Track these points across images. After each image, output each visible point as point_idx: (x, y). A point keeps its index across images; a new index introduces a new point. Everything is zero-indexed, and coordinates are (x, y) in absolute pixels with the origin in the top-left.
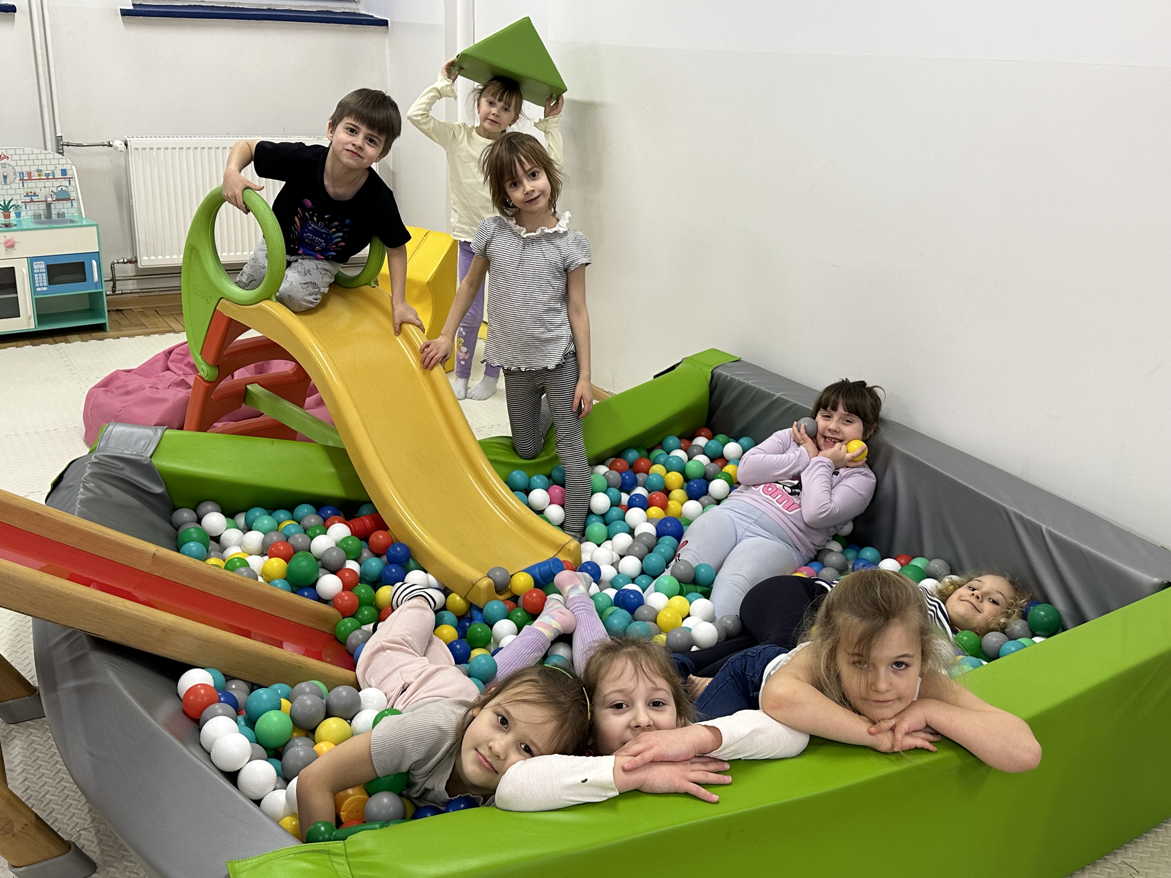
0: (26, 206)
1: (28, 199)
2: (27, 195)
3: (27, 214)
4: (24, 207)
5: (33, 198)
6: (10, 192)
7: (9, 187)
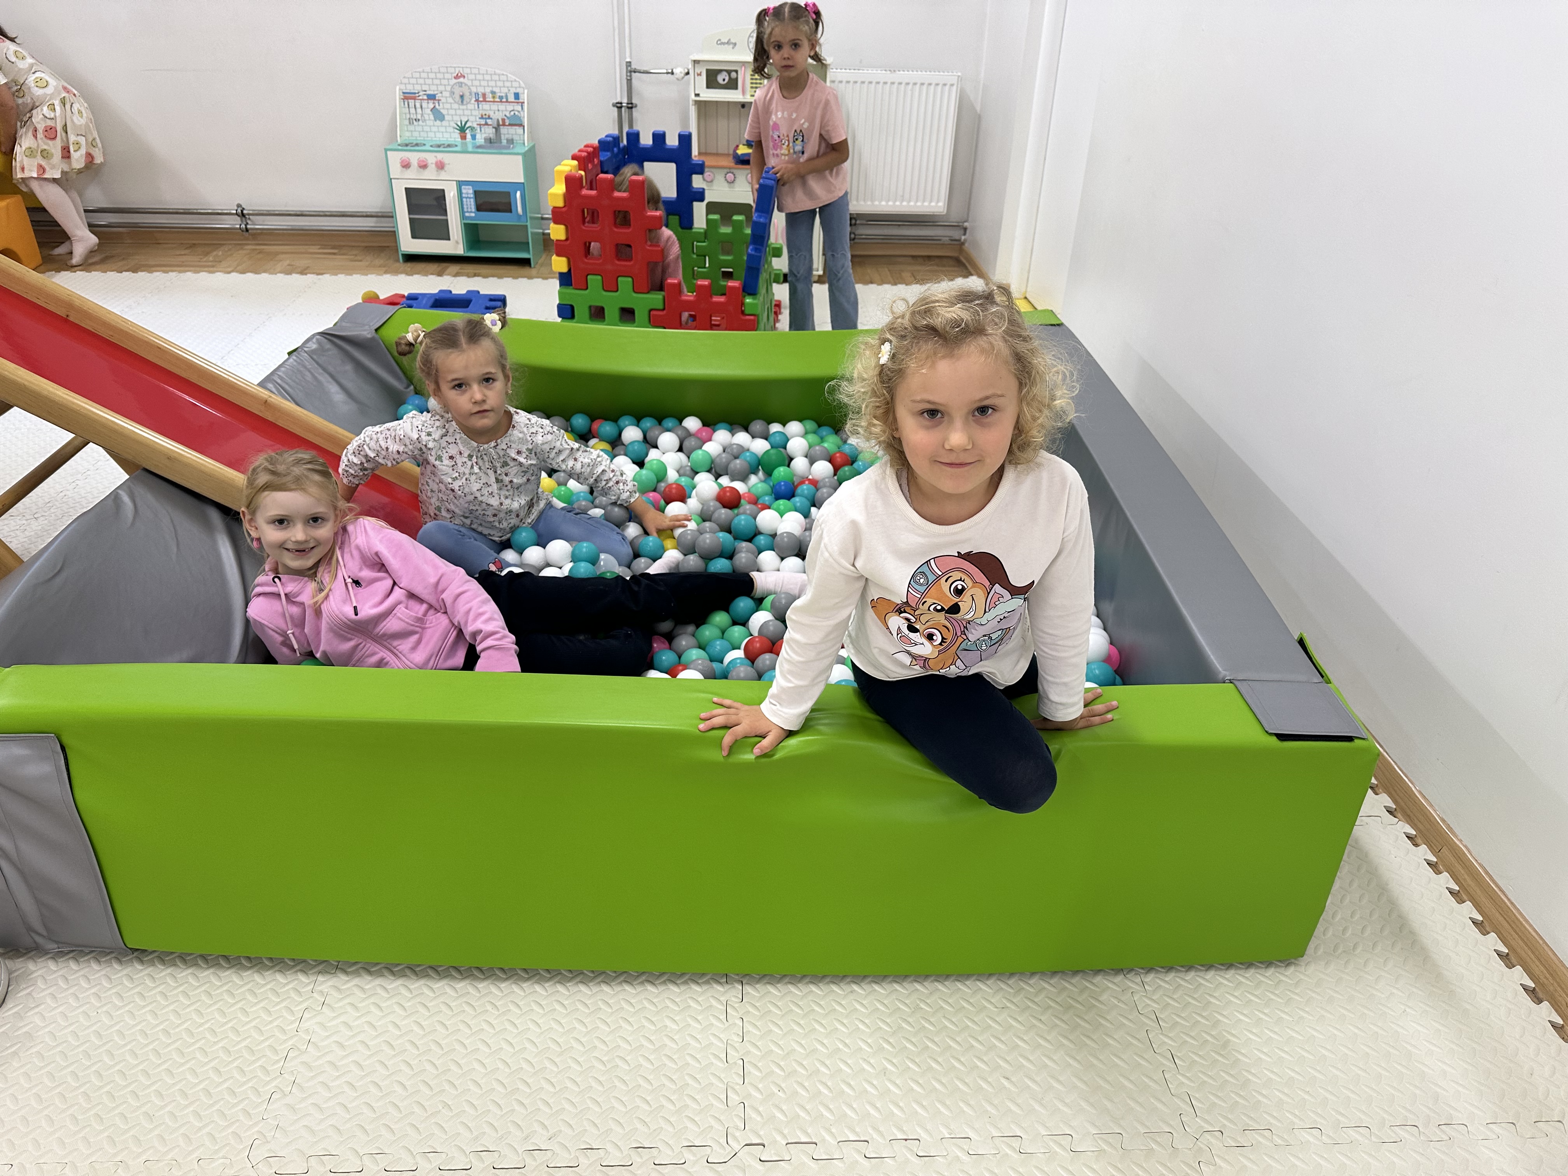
0: (481, 128)
1: (483, 122)
2: (482, 118)
3: (480, 139)
4: (479, 129)
5: (488, 121)
6: (466, 112)
7: (465, 107)
